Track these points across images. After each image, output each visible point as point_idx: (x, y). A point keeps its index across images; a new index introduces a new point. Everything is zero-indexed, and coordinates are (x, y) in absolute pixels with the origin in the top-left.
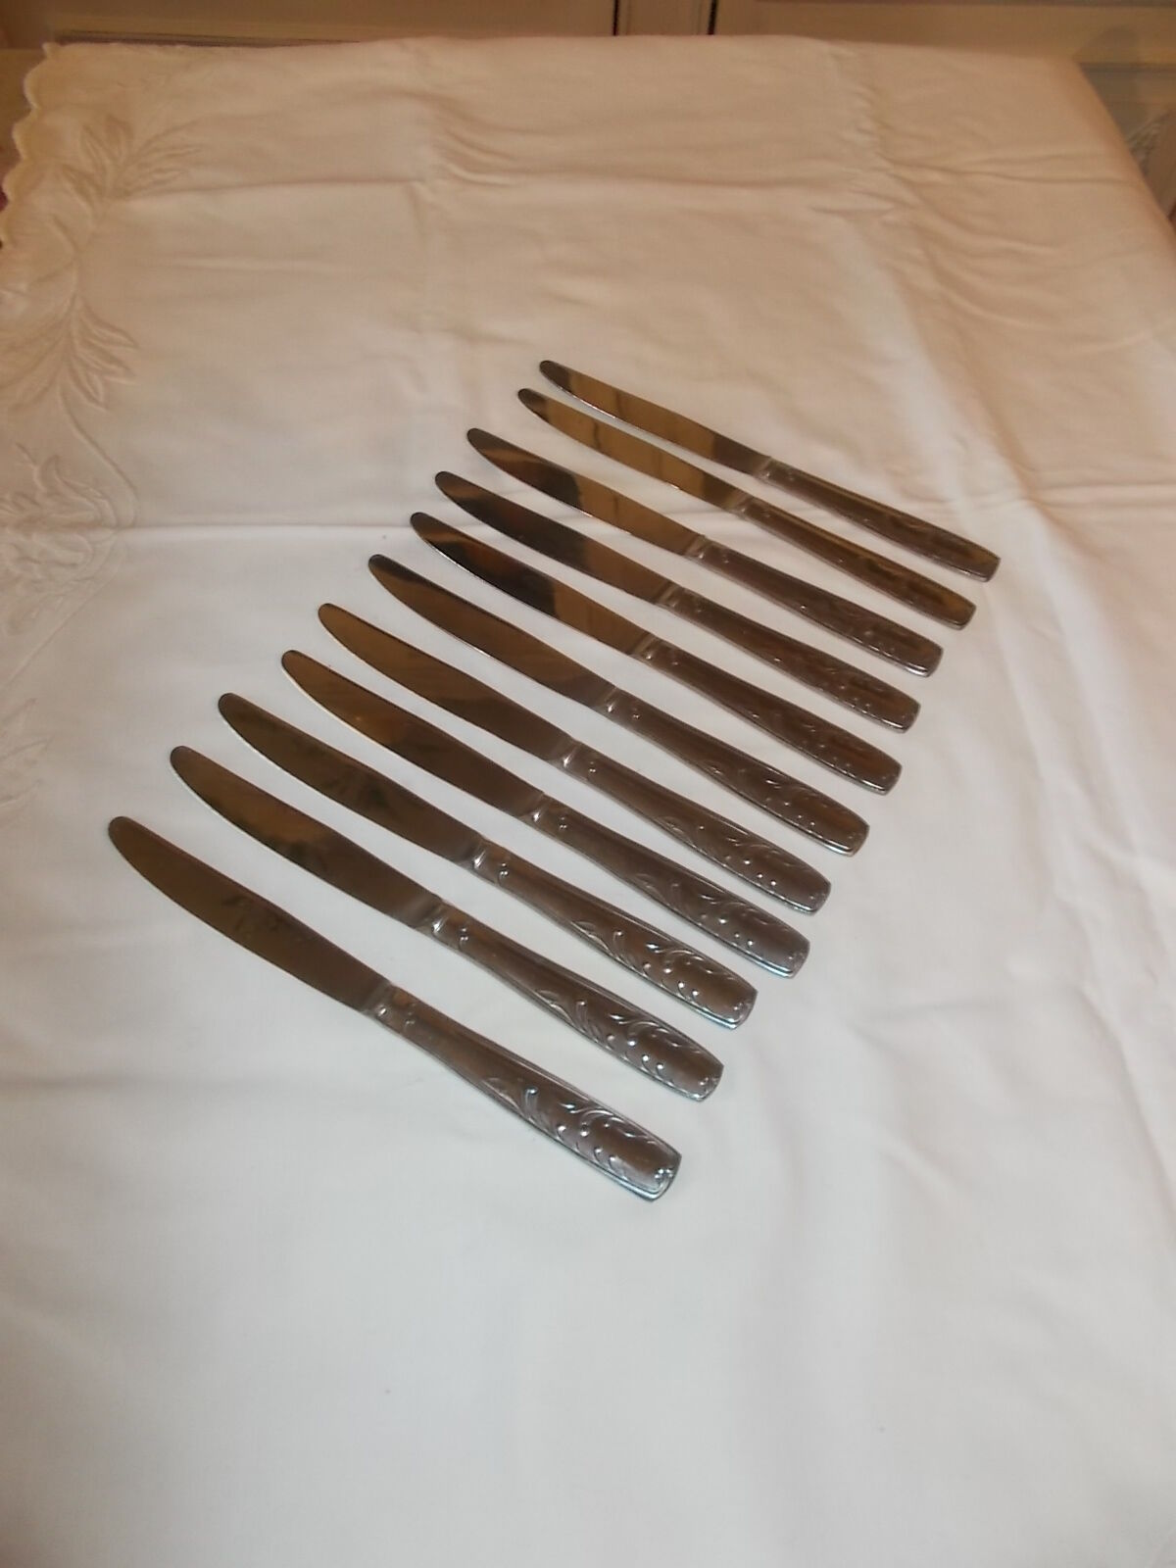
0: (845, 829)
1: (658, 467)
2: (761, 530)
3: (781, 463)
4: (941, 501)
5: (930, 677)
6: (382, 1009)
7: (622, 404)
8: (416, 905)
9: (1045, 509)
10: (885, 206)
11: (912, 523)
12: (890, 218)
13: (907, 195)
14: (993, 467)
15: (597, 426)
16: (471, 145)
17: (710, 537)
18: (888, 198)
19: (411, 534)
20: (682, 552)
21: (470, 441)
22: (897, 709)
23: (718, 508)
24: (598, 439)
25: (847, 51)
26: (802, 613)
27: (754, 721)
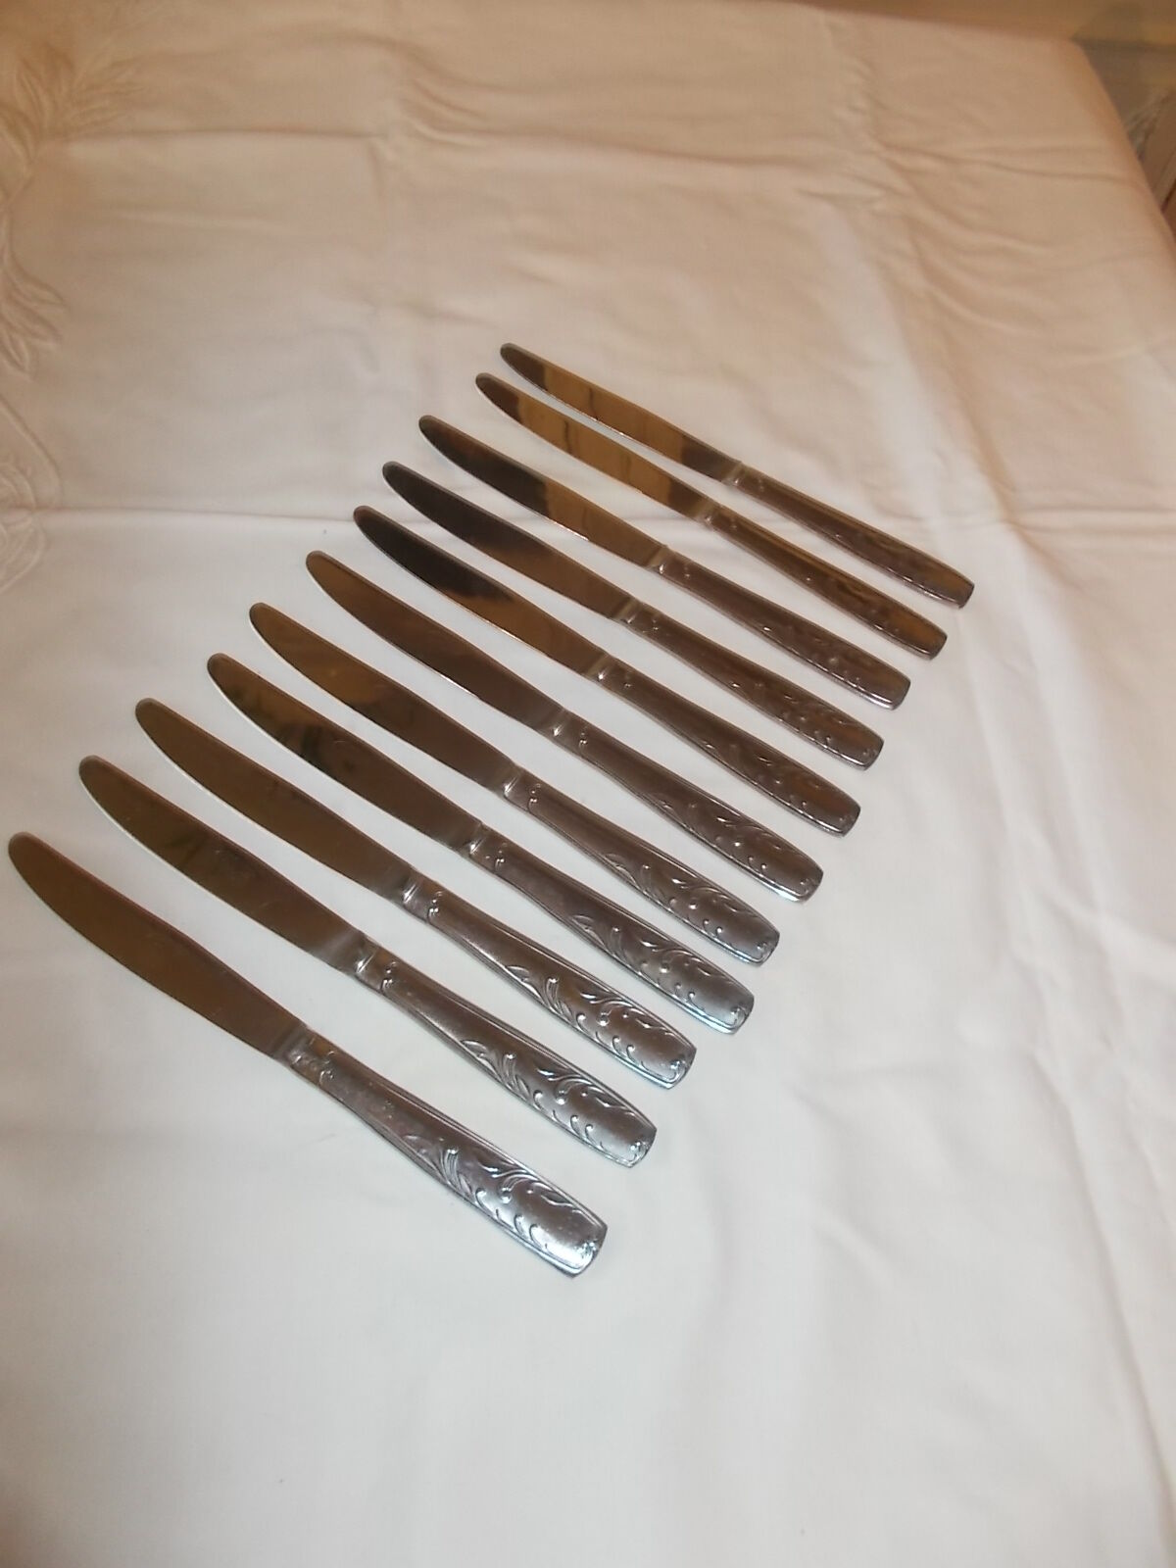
0: (800, 873)
1: (626, 470)
2: (726, 541)
3: (751, 469)
4: (916, 519)
5: (896, 710)
6: (297, 1055)
7: (594, 400)
8: (338, 944)
9: (1022, 531)
10: (876, 193)
11: (883, 542)
12: (878, 207)
13: (898, 183)
14: (974, 485)
15: (568, 424)
16: (436, 99)
17: (672, 547)
18: (879, 186)
19: (355, 530)
20: (643, 563)
21: (423, 431)
22: (860, 745)
23: (683, 516)
24: (569, 439)
25: (844, 21)
26: (765, 635)
27: (707, 752)
